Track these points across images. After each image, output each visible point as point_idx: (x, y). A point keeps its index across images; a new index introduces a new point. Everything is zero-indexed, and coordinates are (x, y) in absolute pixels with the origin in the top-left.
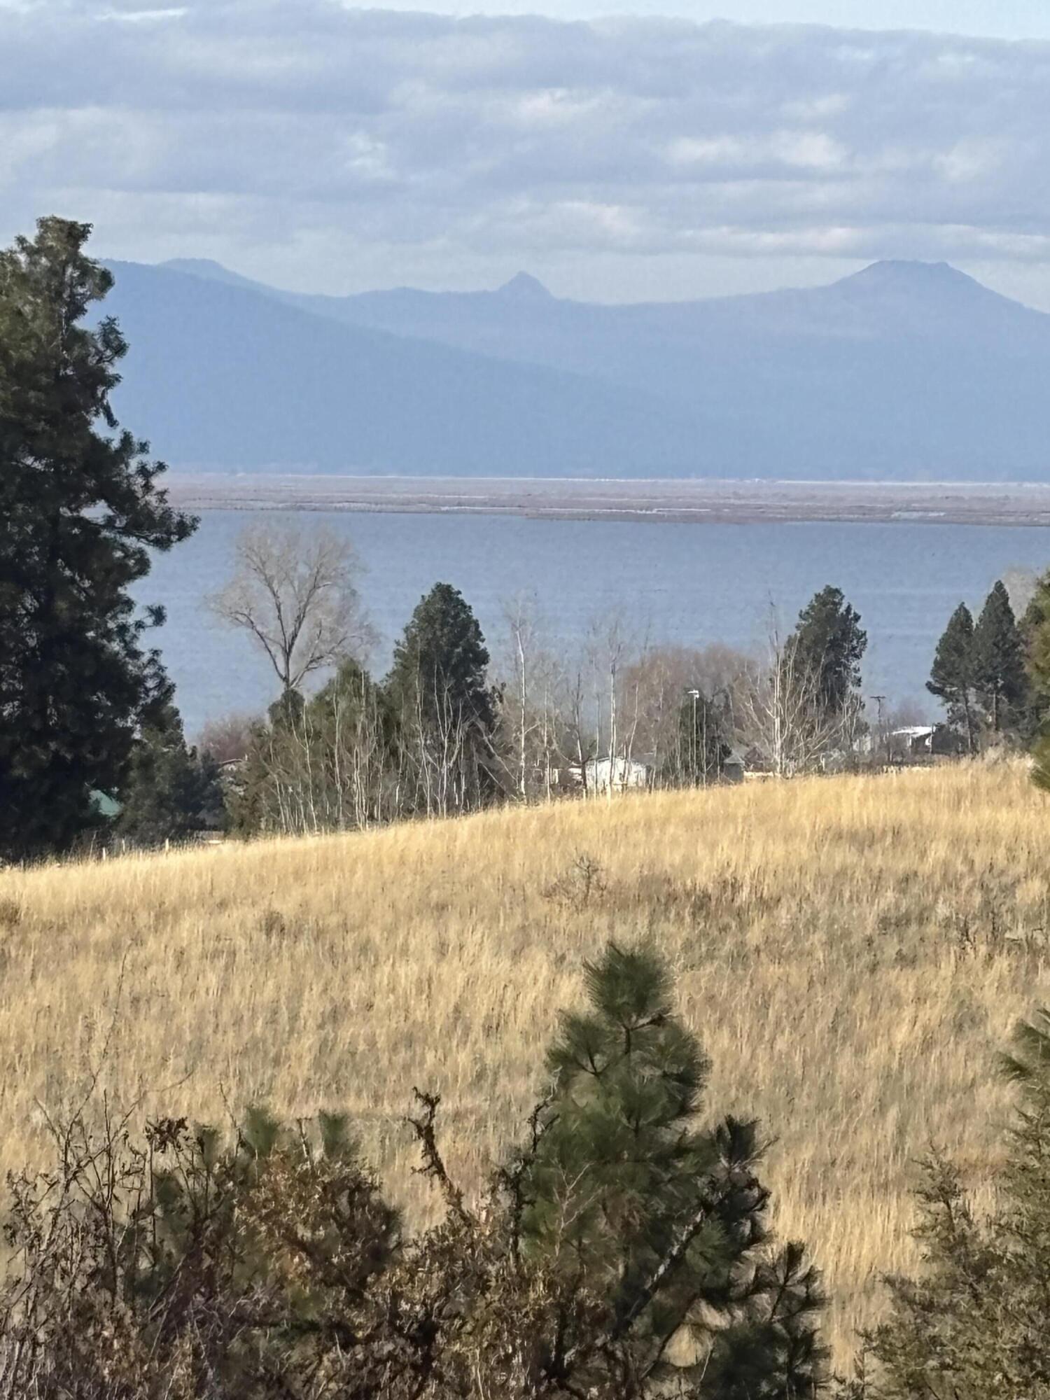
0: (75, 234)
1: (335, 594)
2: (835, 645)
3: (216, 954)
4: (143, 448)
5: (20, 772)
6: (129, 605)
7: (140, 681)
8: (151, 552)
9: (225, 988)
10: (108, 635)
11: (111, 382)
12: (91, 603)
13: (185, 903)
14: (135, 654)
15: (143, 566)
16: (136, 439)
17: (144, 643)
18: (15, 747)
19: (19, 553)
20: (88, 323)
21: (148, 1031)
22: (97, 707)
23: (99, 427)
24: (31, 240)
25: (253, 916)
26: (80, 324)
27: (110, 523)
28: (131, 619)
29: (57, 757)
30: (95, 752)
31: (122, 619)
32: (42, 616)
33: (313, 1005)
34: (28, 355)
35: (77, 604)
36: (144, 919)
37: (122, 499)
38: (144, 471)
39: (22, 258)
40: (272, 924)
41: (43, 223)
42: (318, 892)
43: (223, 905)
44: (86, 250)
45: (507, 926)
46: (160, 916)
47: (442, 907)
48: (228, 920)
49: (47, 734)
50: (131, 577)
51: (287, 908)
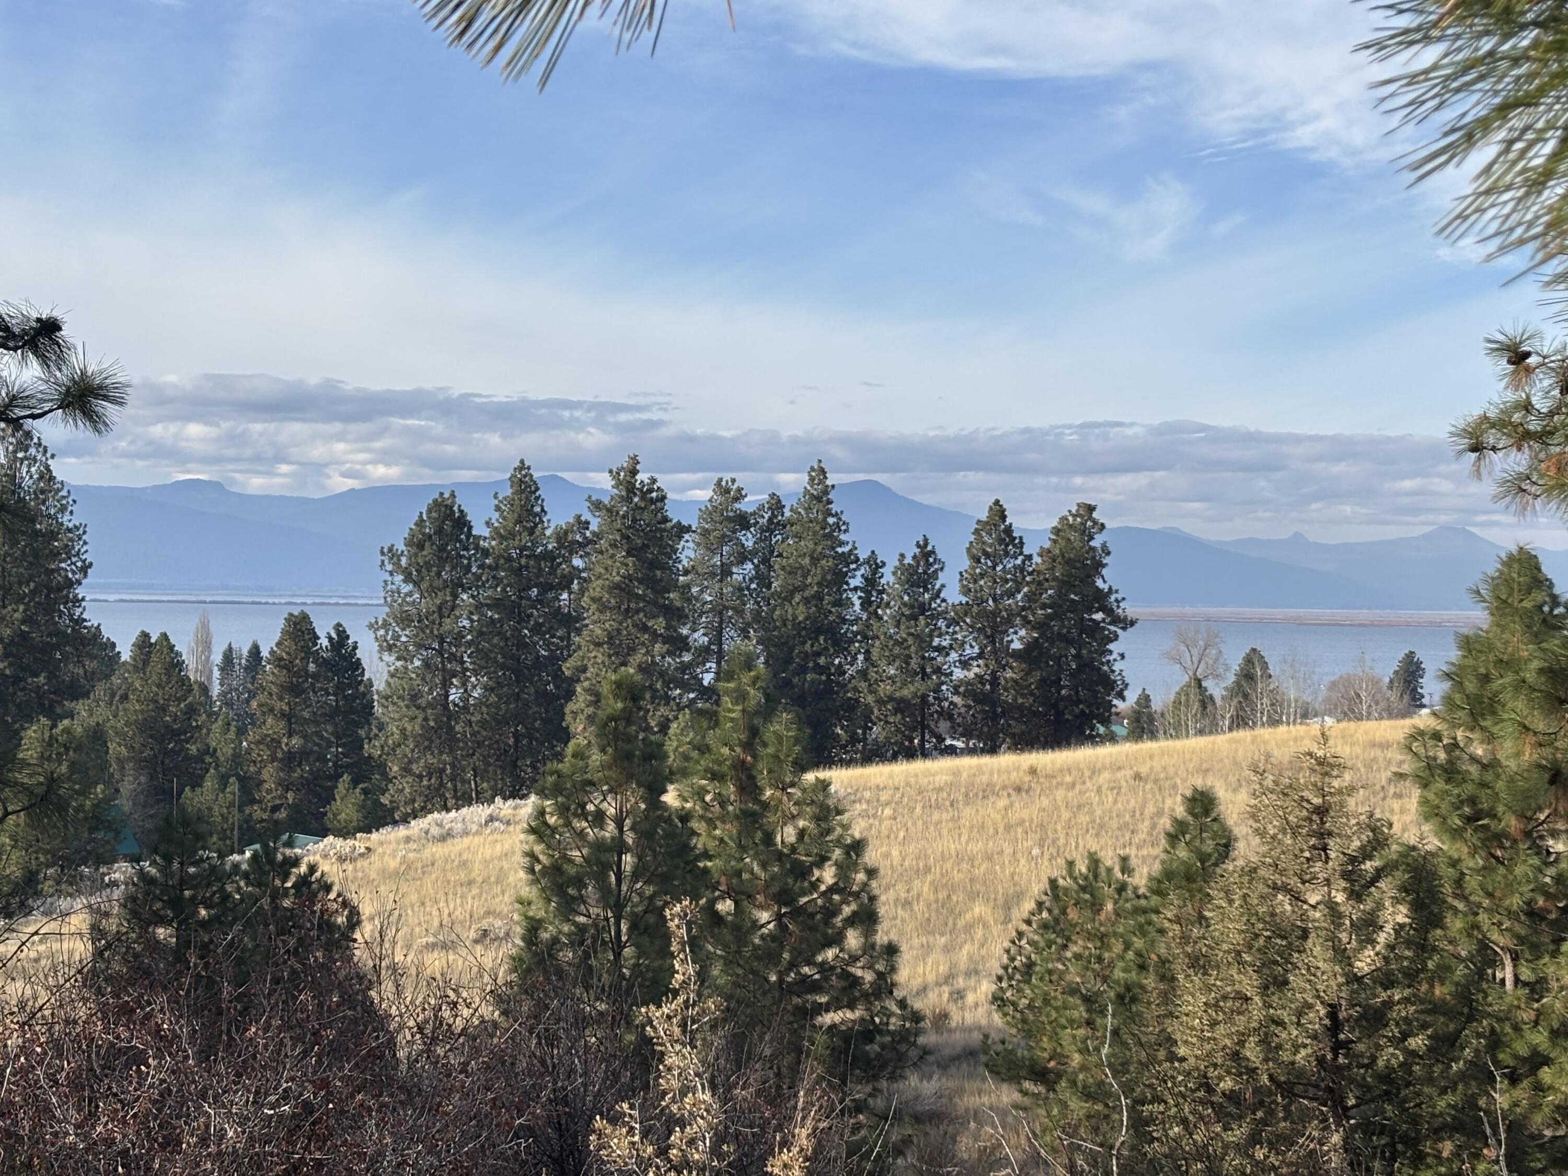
0: (1091, 509)
1: (1214, 652)
2: (1413, 674)
3: (1112, 789)
4: (1117, 591)
5: (1067, 716)
6: (1111, 652)
7: (1115, 682)
8: (1119, 631)
9: (1115, 802)
10: (1103, 664)
11: (1104, 566)
12: (1096, 651)
13: (1104, 768)
14: (1113, 671)
15: (1116, 637)
16: (1114, 588)
17: (1117, 667)
18: (1066, 707)
19: (1069, 632)
20: (1096, 543)
21: (1083, 819)
22: (1099, 692)
23: (1099, 583)
24: (1074, 511)
25: (1129, 773)
26: (1092, 543)
27: (1103, 621)
28: (1111, 658)
29: (1082, 711)
30: (1098, 709)
31: (1108, 658)
32: (1077, 657)
33: (1150, 809)
34: (1072, 556)
35: (1090, 652)
36: (1087, 774)
37: (1109, 611)
38: (1117, 601)
39: (1070, 519)
40: (1137, 777)
41: (1078, 505)
42: (1157, 764)
43: (1119, 768)
44: (1095, 515)
45: (1232, 779)
46: (1093, 773)
47: (1207, 771)
48: (1119, 775)
49: (1080, 701)
50: (1112, 641)
51: (1144, 770)
